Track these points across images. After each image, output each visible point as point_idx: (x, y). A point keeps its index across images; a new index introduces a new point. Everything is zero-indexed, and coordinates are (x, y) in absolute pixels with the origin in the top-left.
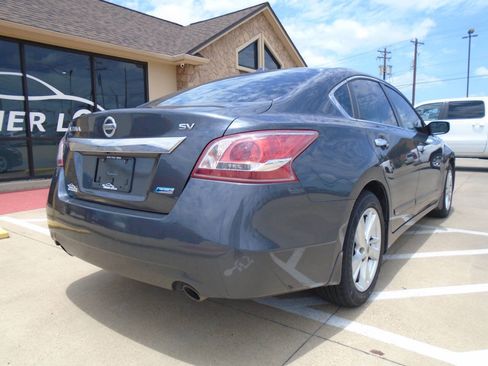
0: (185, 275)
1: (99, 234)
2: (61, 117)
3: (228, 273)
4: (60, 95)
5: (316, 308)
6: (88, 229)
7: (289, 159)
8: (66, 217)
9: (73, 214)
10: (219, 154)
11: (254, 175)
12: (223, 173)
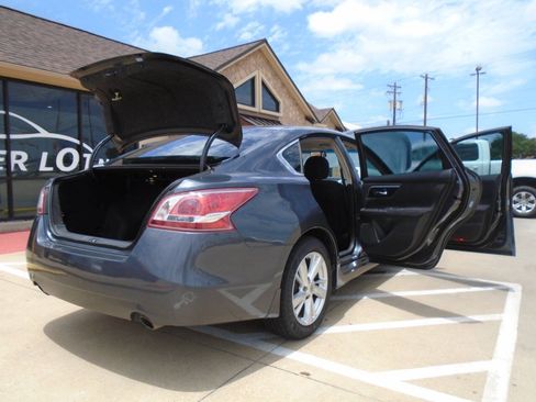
0: (139, 307)
1: (75, 275)
2: (45, 156)
3: (177, 306)
4: (43, 134)
5: (266, 340)
6: (63, 270)
7: (226, 213)
8: (44, 260)
9: (51, 257)
10: (171, 208)
11: (198, 226)
12: (173, 224)
